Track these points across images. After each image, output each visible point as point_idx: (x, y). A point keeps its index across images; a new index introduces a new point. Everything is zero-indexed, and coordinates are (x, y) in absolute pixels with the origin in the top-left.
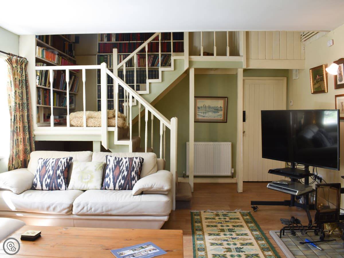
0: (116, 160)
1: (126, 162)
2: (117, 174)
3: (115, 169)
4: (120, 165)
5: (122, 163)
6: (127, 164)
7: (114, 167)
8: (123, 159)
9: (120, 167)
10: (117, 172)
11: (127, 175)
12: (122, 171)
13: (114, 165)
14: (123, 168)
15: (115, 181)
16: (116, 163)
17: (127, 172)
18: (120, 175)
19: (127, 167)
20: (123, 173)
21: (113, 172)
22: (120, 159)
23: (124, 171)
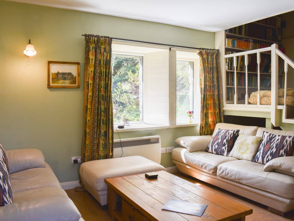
0: (269, 137)
1: (278, 140)
2: (266, 150)
3: (266, 145)
4: (272, 142)
5: (274, 140)
6: (278, 142)
7: (266, 143)
8: (277, 136)
9: (271, 143)
10: (267, 147)
11: (275, 152)
12: (272, 147)
13: (266, 141)
14: (273, 145)
15: (264, 156)
16: (269, 139)
17: (276, 149)
18: (269, 151)
19: (277, 145)
20: (272, 150)
21: (264, 147)
22: (274, 136)
23: (273, 147)
